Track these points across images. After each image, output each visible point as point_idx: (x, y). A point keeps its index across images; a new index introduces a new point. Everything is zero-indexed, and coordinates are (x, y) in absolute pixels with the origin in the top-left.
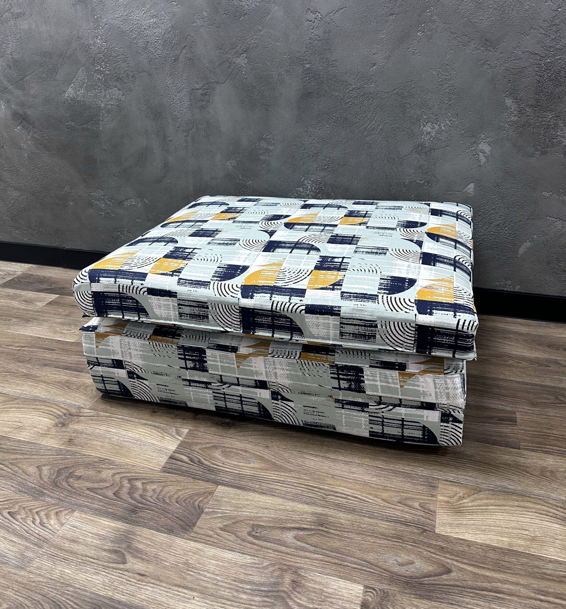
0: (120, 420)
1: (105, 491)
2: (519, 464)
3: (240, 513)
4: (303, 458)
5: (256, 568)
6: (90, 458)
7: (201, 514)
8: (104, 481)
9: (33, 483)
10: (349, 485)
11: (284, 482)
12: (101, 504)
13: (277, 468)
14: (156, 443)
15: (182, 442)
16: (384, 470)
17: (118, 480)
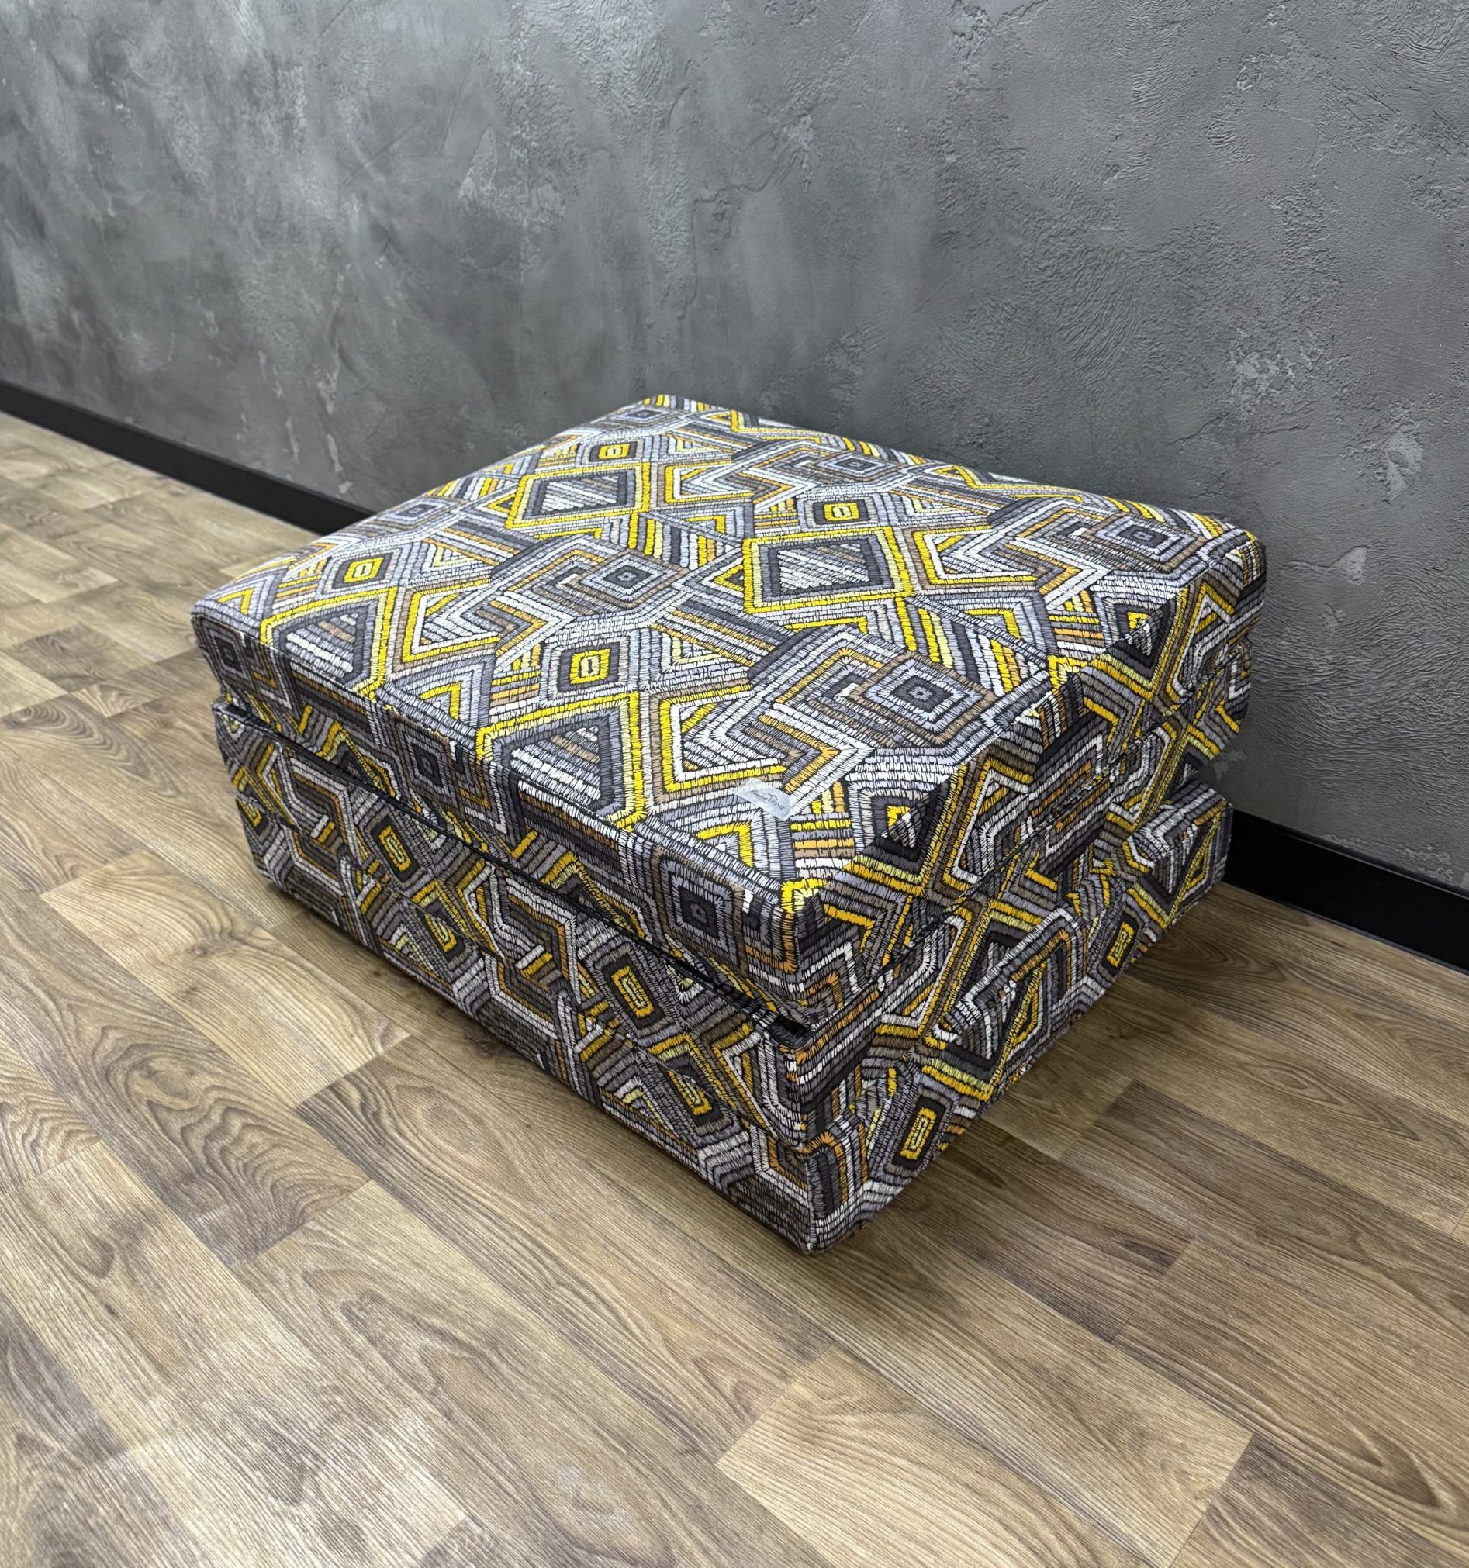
0: (303, 973)
1: (171, 1117)
2: (1074, 1380)
3: (363, 1257)
4: (582, 1179)
5: (306, 1383)
6: (197, 1039)
7: (296, 1230)
8: (185, 1095)
9: (75, 1061)
10: (624, 1279)
11: (498, 1221)
12: (149, 1142)
13: (511, 1180)
14: (329, 1044)
15: (379, 1060)
16: (729, 1270)
17: (210, 1101)
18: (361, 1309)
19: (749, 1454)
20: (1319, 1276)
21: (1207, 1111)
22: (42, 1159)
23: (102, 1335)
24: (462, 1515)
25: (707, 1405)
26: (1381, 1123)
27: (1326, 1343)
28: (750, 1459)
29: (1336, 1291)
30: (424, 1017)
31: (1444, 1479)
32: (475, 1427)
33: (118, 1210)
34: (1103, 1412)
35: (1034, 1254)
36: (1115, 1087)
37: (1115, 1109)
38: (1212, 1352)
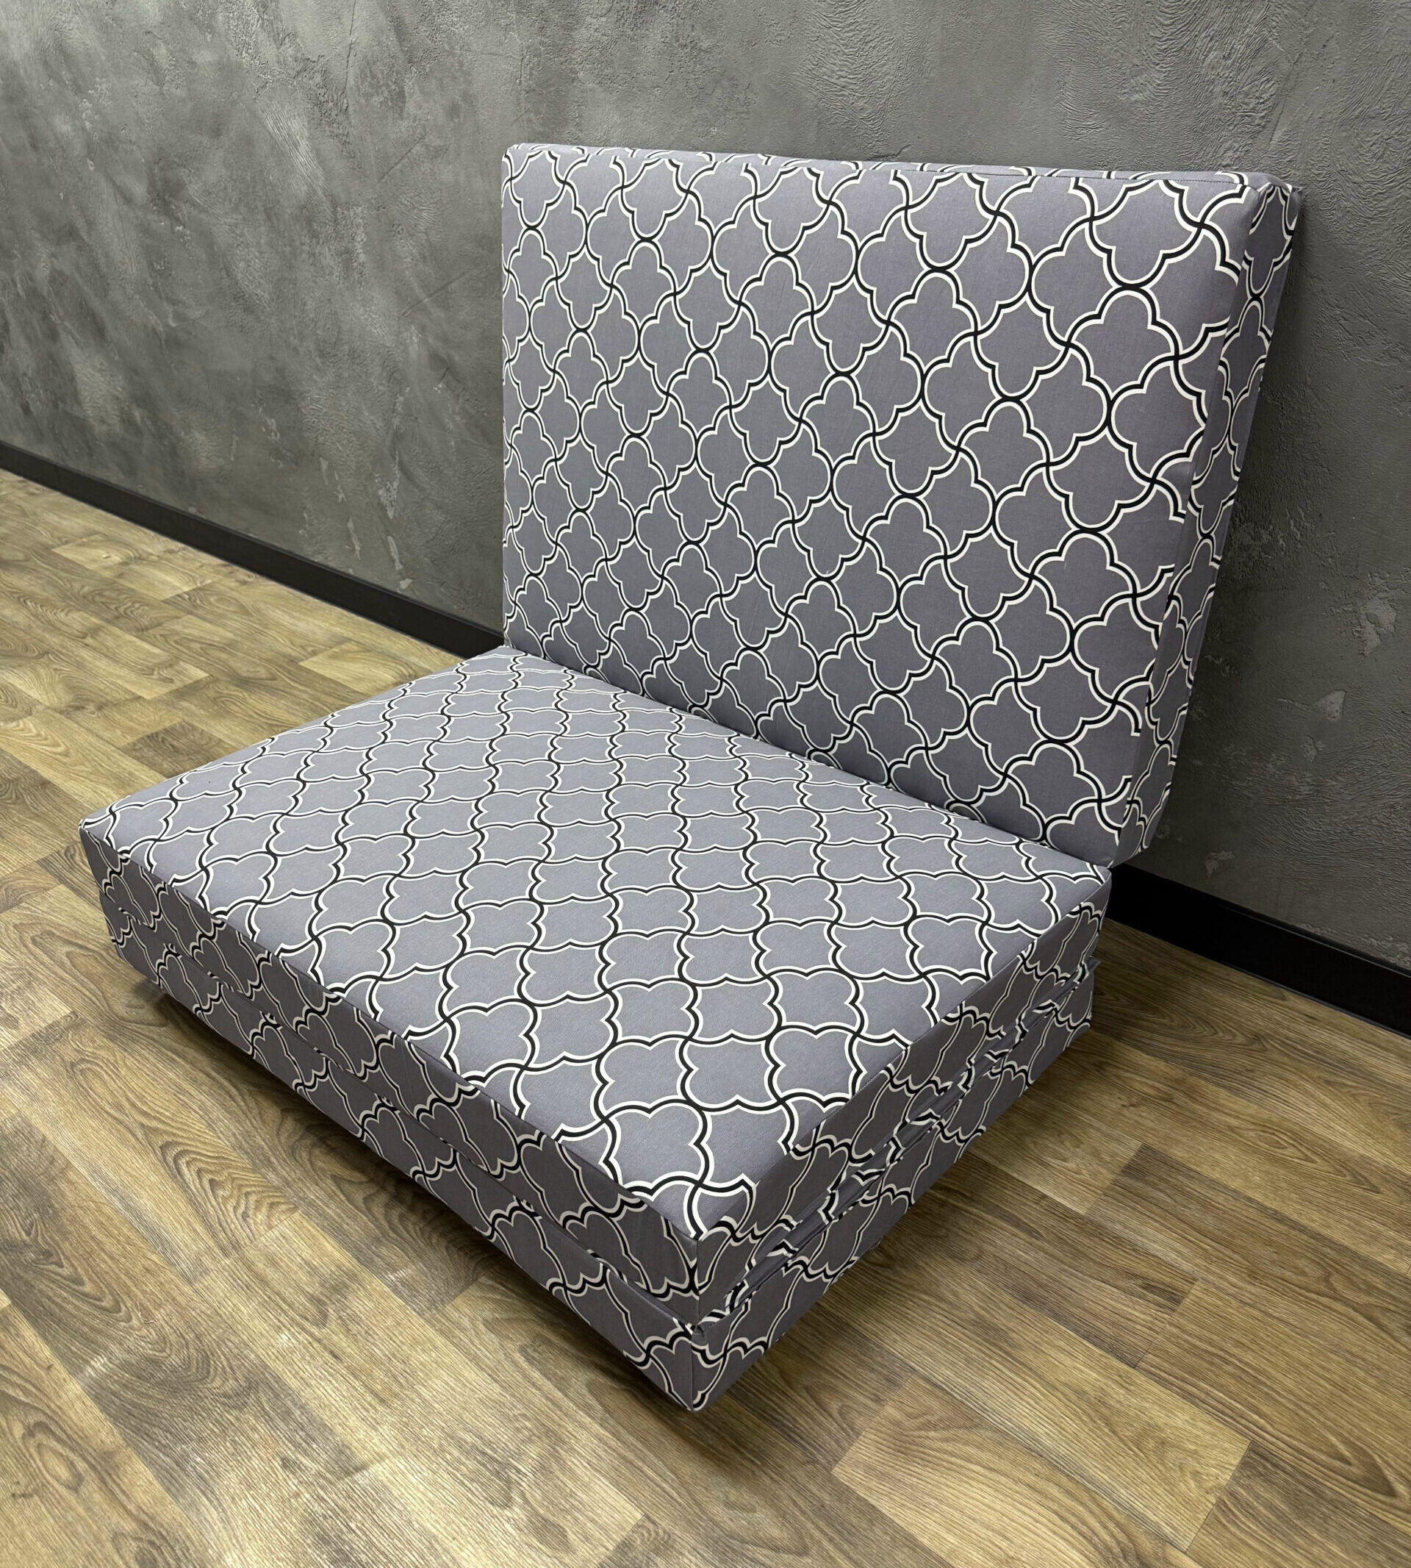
18: (535, 1351)
19: (857, 1464)
20: (1297, 1309)
21: (1205, 1170)
22: (253, 1227)
23: (331, 1375)
24: (639, 1516)
26: (1348, 1178)
27: (1306, 1366)
28: (858, 1467)
29: (1314, 1323)
31: (1402, 1476)
33: (323, 1270)
34: (1132, 1426)
35: (1070, 1296)
36: (1127, 1150)
37: (1130, 1170)
38: (1216, 1375)
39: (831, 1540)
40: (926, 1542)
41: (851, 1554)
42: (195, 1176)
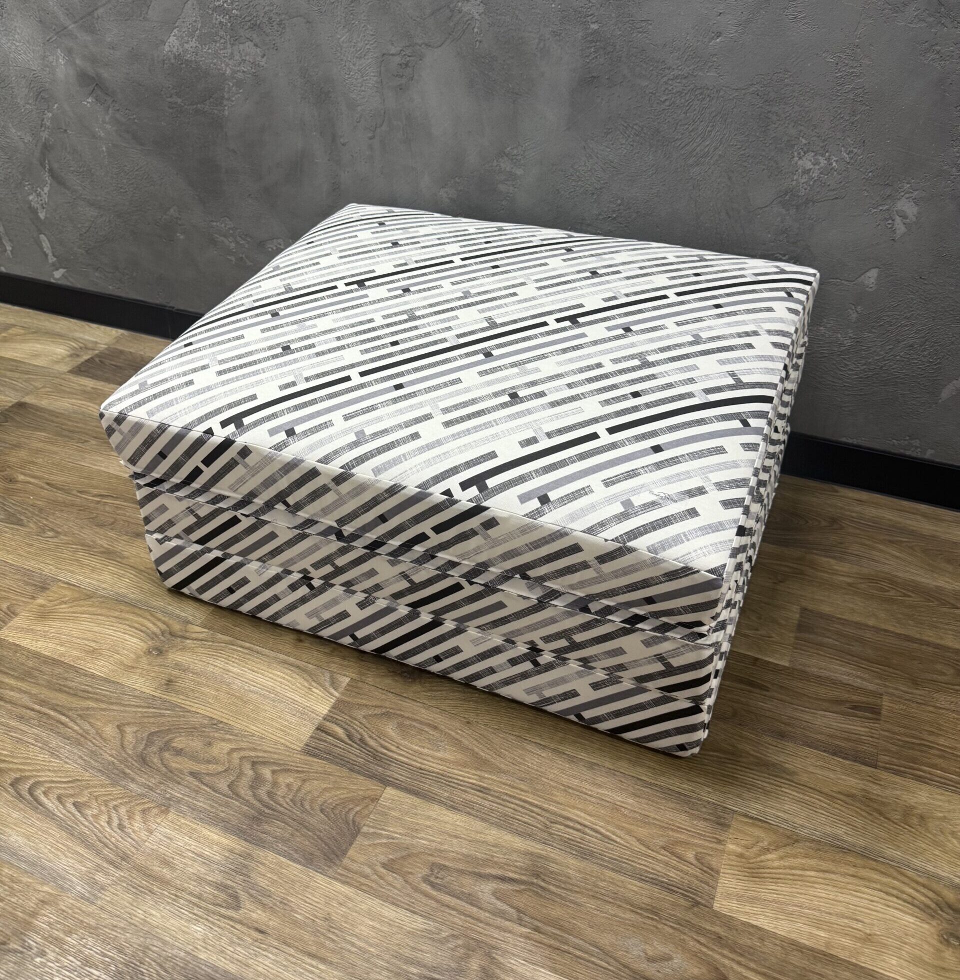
0: (246, 651)
1: (214, 780)
2: (871, 796)
3: (415, 841)
4: (524, 749)
5: (430, 938)
6: (196, 717)
7: (357, 836)
8: (214, 761)
9: (111, 756)
10: (590, 808)
11: (489, 792)
12: (209, 802)
13: (480, 763)
14: (298, 698)
15: (339, 701)
16: (648, 785)
17: (236, 762)
18: (437, 878)
19: (728, 896)
21: (848, 617)
22: (134, 836)
23: (265, 950)
25: (687, 874)
26: (936, 602)
28: (731, 899)
30: (351, 663)
32: (558, 932)
33: (217, 857)
34: (896, 810)
35: (808, 727)
36: (794, 614)
37: (801, 627)
38: (929, 758)
39: (739, 963)
40: (807, 943)
41: (759, 969)
42: (57, 803)
